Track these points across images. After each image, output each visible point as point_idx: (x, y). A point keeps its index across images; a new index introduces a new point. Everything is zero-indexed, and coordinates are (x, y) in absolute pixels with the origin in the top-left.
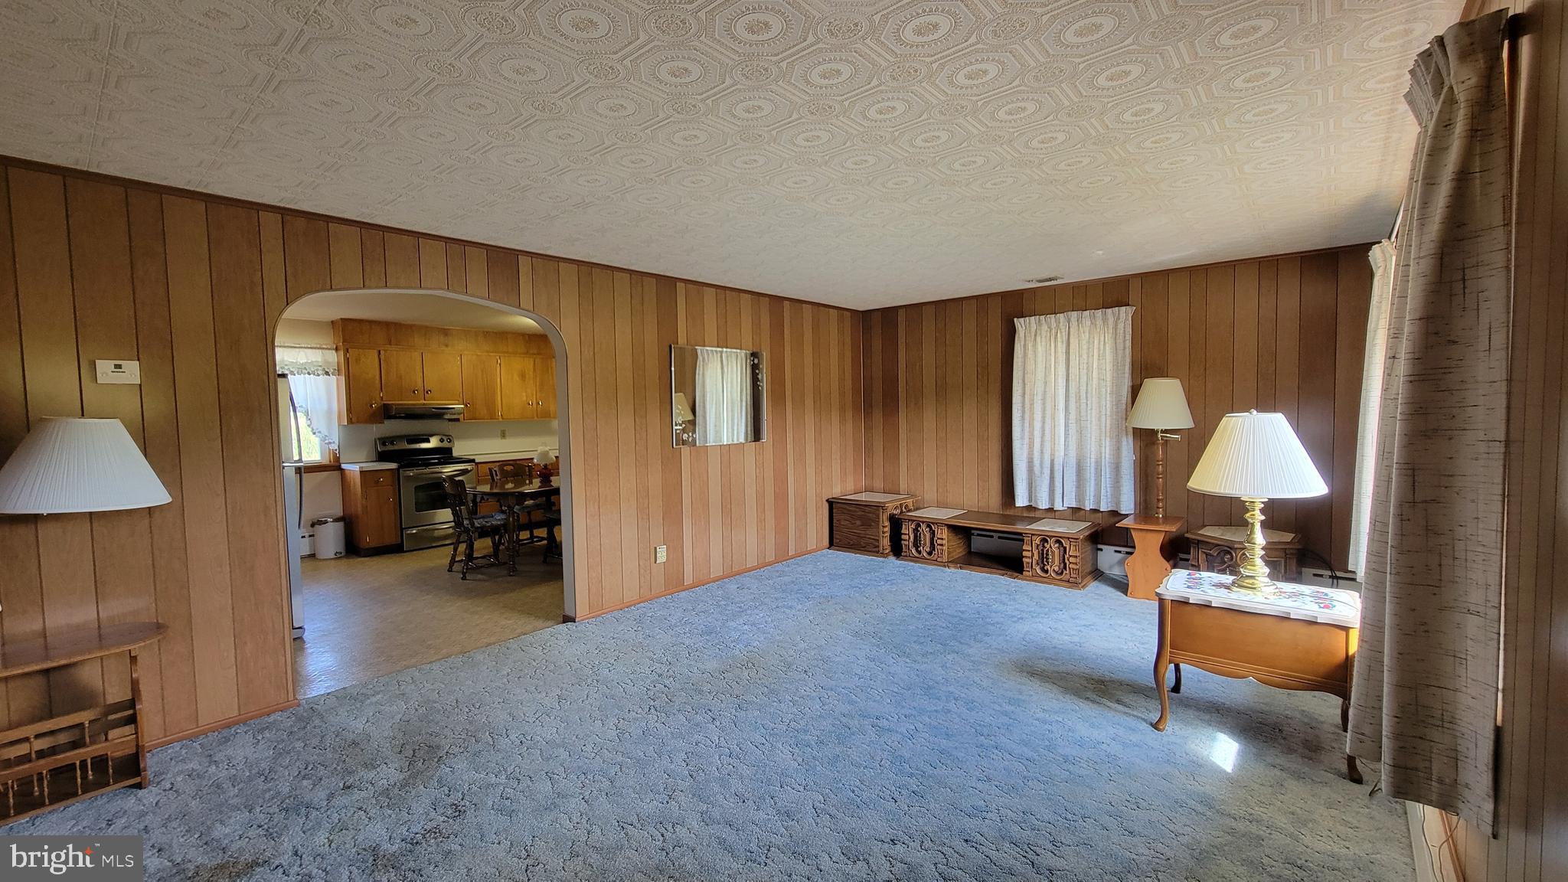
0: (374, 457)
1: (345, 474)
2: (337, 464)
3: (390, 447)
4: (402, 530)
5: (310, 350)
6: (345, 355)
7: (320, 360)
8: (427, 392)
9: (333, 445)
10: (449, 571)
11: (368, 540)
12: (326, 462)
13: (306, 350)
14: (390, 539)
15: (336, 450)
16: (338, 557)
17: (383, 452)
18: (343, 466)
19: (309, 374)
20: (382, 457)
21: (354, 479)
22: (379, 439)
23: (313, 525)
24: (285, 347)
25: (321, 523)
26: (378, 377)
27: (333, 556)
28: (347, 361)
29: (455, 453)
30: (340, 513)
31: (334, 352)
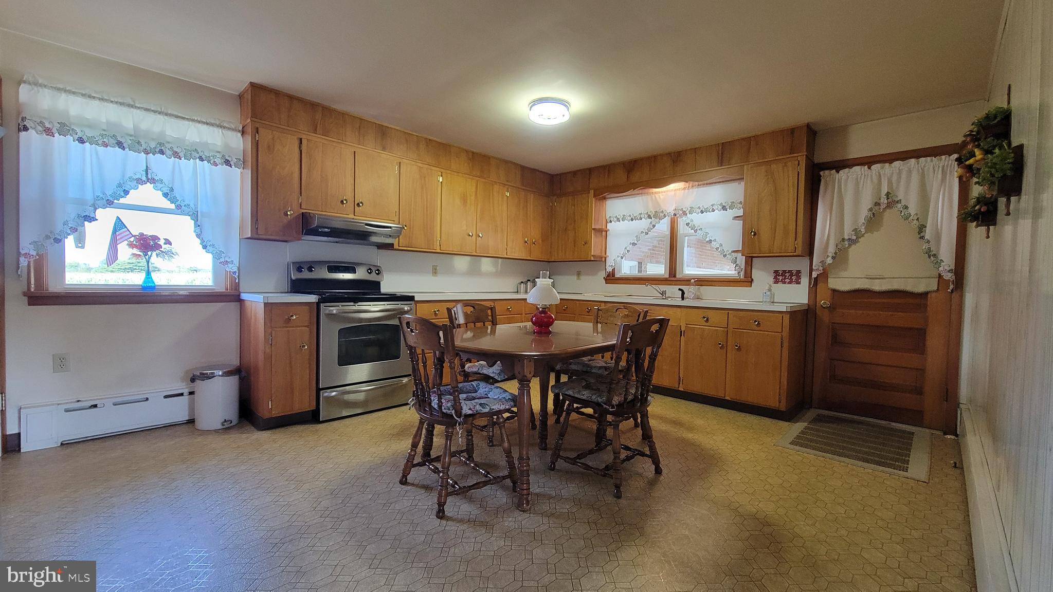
0: (286, 286)
1: (244, 305)
2: (234, 292)
3: (306, 275)
4: (318, 390)
5: (205, 126)
6: (254, 137)
7: (219, 143)
8: (358, 205)
9: (230, 266)
10: (402, 483)
11: (269, 407)
12: (221, 289)
13: (199, 125)
14: (303, 403)
15: (234, 273)
16: (227, 428)
17: (298, 280)
18: (244, 296)
19: (201, 159)
20: (297, 286)
21: (255, 316)
22: (293, 263)
23: (193, 380)
24: (166, 114)
25: (205, 377)
26: (297, 174)
27: (220, 427)
28: (256, 145)
29: (385, 288)
30: (235, 362)
31: (239, 135)
